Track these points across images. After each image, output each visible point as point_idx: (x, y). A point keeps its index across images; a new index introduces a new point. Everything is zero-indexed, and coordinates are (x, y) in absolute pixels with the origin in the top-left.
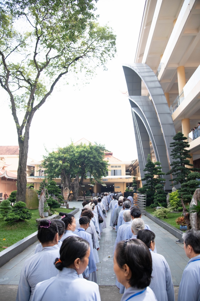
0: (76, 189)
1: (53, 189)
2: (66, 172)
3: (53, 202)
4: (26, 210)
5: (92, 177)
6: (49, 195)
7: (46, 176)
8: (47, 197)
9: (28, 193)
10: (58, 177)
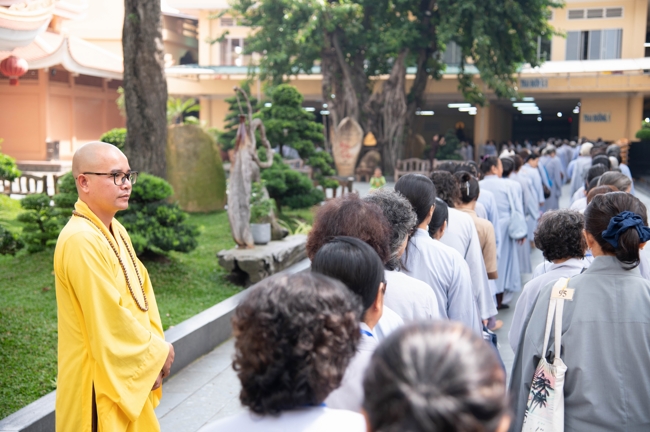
0: (394, 127)
1: (286, 123)
2: (345, 46)
3: (291, 181)
4: (172, 215)
5: (471, 69)
6: (273, 152)
7: (252, 66)
8: (263, 158)
9: (177, 141)
10: (308, 70)
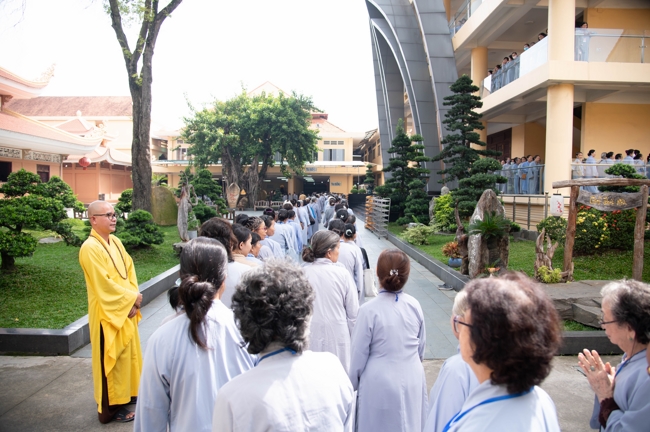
0: (253, 187)
1: (205, 186)
2: (232, 152)
3: (206, 211)
4: (152, 227)
5: (285, 163)
6: (198, 199)
7: (191, 160)
8: (194, 202)
9: (156, 194)
10: (216, 162)
